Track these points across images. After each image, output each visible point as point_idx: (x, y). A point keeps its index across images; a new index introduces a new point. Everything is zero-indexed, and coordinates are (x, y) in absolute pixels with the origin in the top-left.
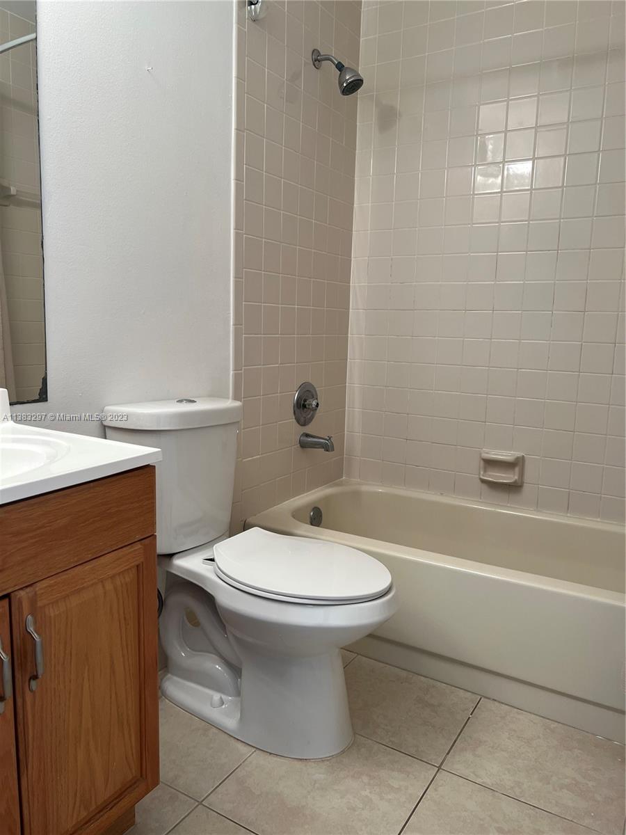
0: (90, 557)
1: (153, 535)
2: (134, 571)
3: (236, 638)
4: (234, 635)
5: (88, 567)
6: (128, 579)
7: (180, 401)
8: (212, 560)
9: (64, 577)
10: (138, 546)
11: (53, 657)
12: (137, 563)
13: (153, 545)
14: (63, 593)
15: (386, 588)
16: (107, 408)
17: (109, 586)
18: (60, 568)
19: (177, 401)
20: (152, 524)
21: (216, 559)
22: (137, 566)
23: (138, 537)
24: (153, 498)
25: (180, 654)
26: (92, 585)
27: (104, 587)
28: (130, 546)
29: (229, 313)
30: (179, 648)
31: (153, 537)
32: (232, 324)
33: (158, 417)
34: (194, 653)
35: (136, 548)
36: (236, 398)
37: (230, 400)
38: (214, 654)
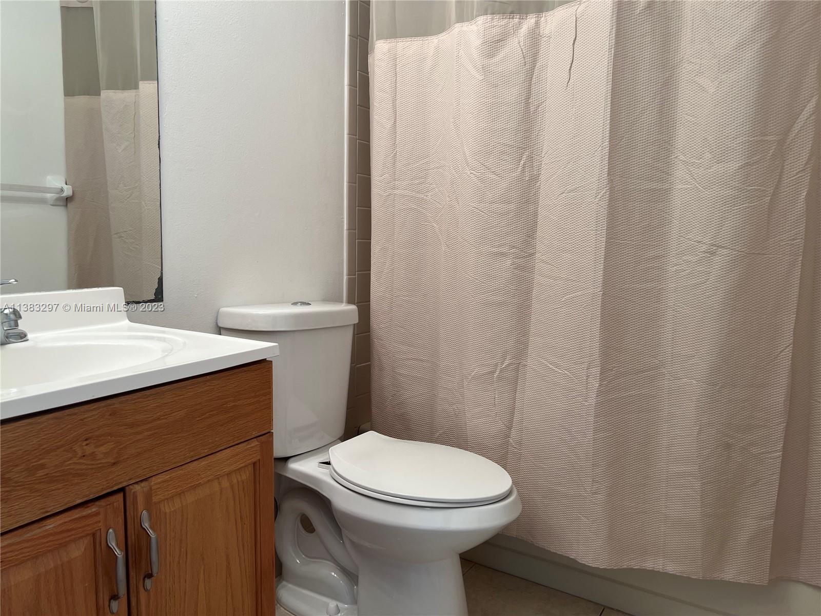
0: (206, 452)
1: (269, 432)
2: (251, 468)
3: (352, 543)
4: (350, 540)
5: (204, 463)
6: (244, 477)
7: (295, 304)
8: (328, 463)
9: (179, 472)
10: (255, 443)
11: (168, 555)
12: (254, 460)
13: (270, 444)
14: (179, 490)
15: (506, 491)
16: (223, 309)
17: (225, 483)
18: (175, 463)
19: (292, 304)
20: (269, 420)
21: (332, 462)
22: (254, 464)
23: (255, 434)
24: (270, 393)
25: (294, 560)
26: (209, 481)
27: (220, 484)
28: (246, 443)
29: (343, 218)
30: (294, 555)
31: (270, 434)
32: (345, 228)
33: (275, 318)
34: (309, 559)
35: (252, 445)
36: (350, 301)
37: (344, 304)
38: (330, 561)
